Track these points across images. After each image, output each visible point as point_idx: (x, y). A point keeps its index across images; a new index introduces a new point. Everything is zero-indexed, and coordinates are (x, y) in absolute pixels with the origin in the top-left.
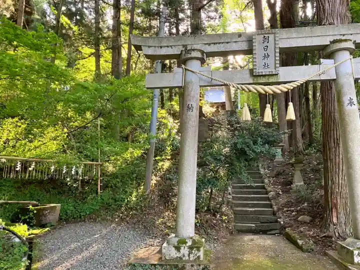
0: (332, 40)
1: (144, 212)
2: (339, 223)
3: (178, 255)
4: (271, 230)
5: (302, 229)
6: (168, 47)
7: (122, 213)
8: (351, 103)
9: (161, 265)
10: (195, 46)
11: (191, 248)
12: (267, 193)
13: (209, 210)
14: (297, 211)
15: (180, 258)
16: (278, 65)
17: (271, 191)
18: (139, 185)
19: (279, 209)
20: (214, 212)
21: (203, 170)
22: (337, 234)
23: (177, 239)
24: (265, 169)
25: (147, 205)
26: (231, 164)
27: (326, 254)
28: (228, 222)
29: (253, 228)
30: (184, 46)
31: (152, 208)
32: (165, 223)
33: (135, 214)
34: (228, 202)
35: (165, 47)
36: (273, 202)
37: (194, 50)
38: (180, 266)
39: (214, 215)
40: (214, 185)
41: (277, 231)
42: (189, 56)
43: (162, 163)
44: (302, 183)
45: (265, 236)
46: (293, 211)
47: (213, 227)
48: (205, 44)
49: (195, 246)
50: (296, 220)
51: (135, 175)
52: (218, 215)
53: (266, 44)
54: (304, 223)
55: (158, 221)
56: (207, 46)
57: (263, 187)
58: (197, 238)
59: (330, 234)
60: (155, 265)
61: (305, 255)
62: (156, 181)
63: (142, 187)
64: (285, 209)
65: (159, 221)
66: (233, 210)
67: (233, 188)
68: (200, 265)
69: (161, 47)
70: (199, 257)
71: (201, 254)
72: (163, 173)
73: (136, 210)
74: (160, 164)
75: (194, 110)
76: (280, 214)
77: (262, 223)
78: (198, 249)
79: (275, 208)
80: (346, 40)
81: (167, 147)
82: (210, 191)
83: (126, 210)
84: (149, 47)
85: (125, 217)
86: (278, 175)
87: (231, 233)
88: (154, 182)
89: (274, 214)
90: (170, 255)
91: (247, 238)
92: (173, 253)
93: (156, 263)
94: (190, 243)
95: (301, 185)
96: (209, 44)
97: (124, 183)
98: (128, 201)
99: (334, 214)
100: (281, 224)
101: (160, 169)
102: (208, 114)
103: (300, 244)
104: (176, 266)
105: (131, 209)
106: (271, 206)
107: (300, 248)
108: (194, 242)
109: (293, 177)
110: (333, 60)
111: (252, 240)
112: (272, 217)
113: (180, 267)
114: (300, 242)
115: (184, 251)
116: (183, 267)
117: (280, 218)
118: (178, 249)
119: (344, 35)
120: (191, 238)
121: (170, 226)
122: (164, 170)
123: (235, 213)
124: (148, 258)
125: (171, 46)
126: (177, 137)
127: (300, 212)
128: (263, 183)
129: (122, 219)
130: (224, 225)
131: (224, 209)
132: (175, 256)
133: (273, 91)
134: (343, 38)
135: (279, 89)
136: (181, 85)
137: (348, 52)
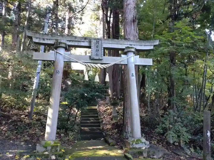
0: (126, 47)
2: (128, 132)
3: (45, 150)
8: (133, 76)
10: (62, 41)
16: (102, 55)
17: (101, 119)
35: (46, 39)
37: (62, 43)
42: (59, 45)
44: (116, 114)
48: (68, 41)
53: (97, 44)
57: (97, 117)
66: (80, 129)
71: (58, 149)
75: (60, 73)
78: (57, 146)
80: (132, 48)
84: (37, 38)
89: (101, 129)
90: (41, 150)
94: (52, 143)
96: (70, 41)
99: (126, 127)
100: (103, 135)
106: (100, 126)
108: (55, 143)
110: (126, 56)
117: (103, 132)
119: (131, 45)
120: (53, 141)
125: (49, 39)
134: (130, 46)
135: (102, 66)
136: (53, 60)
137: (133, 53)
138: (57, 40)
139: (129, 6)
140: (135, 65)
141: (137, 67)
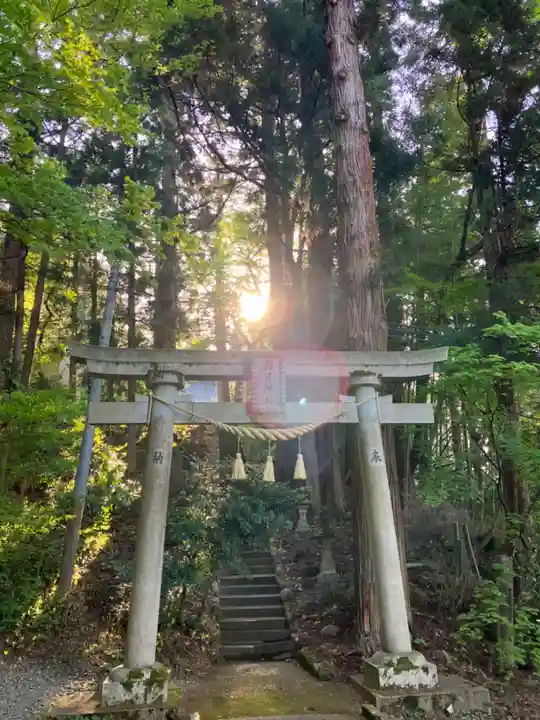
0: (352, 371)
1: (61, 635)
2: (372, 632)
3: (127, 697)
4: (280, 653)
5: (323, 647)
6: (128, 363)
7: (16, 639)
8: (376, 457)
9: (100, 715)
10: (170, 365)
11: (149, 683)
12: (278, 590)
13: (178, 624)
14: (322, 619)
15: (132, 701)
16: (284, 401)
17: (285, 587)
18: (48, 584)
19: (295, 617)
20: (186, 627)
21: (172, 553)
22: (369, 650)
23: (127, 671)
24: (278, 547)
25: (65, 620)
26: (218, 544)
27: (349, 681)
28: (210, 643)
29: (252, 652)
30: (152, 364)
31: (74, 626)
32: (102, 652)
33: (43, 640)
34: (213, 610)
35: (123, 363)
36: (287, 606)
37: (168, 372)
38: (131, 712)
39: (188, 633)
40: (189, 579)
41: (289, 655)
42: (160, 380)
43: (92, 539)
44: (334, 571)
45: (269, 664)
46: (314, 620)
47: (184, 652)
48: (185, 364)
49: (156, 680)
50: (318, 633)
51: (39, 565)
52: (194, 633)
53: (268, 371)
54: (327, 637)
55: (88, 648)
56: (187, 366)
57: (273, 580)
58: (158, 666)
59: (360, 650)
60: (90, 716)
61: (320, 684)
62: (82, 574)
63: (54, 589)
64: (304, 617)
65: (91, 649)
66: (220, 623)
67: (223, 582)
68: (162, 710)
69: (117, 363)
70: (161, 697)
71: (165, 692)
72: (93, 558)
73: (44, 630)
74: (88, 541)
75: (164, 461)
76: (295, 626)
77: (265, 642)
78: (161, 685)
79: (289, 615)
80: (369, 374)
81: (103, 507)
82: (181, 591)
83: (23, 632)
84: (98, 361)
85: (22, 646)
86: (299, 556)
87: (215, 662)
88: (77, 577)
89: (286, 624)
90: (114, 698)
91: (240, 667)
92: (121, 695)
93: (92, 712)
94: (147, 676)
95: (331, 575)
96: (190, 364)
97: (17, 582)
98: (27, 616)
99: (366, 618)
100: (294, 641)
101: (88, 550)
102: (184, 433)
103: (316, 668)
104: (125, 714)
105: (34, 631)
106: (283, 613)
107: (315, 675)
108: (154, 673)
109: (320, 560)
110: (354, 398)
111: (247, 670)
112: (283, 631)
113: (130, 715)
114: (316, 666)
115: (139, 689)
116: (136, 715)
117: (295, 632)
118: (128, 686)
119: (367, 366)
120: (150, 668)
121: (110, 656)
122: (96, 553)
123: (224, 628)
124: (76, 708)
125: (133, 363)
126: (123, 486)
127: (325, 620)
128: (273, 573)
129: (16, 652)
130: (203, 648)
131: (204, 622)
132: (124, 699)
133: (276, 437)
134: (366, 370)
135: (283, 434)
136: (145, 421)
137: (373, 389)
138: (154, 364)
139: (356, 241)
140: (384, 427)
141: (394, 434)
